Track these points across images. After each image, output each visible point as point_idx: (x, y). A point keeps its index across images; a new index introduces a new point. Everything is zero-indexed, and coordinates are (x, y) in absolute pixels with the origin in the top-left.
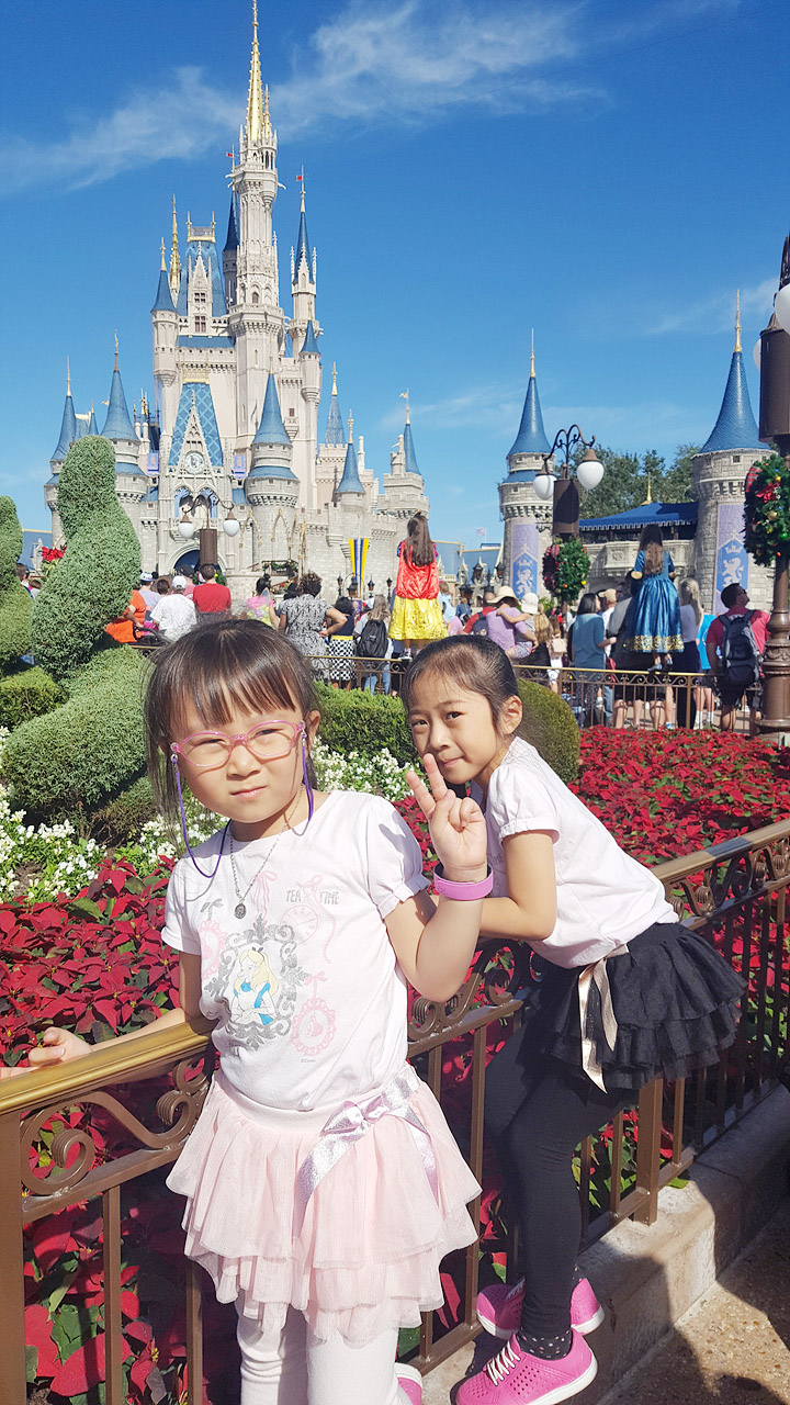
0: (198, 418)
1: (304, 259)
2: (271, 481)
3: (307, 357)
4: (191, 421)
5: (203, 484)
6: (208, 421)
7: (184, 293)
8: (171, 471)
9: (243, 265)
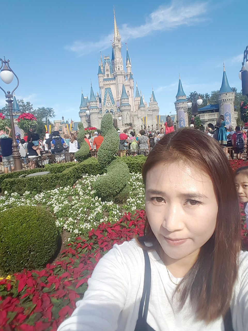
0: (109, 95)
1: (128, 60)
2: (125, 106)
3: (130, 80)
4: (107, 96)
5: (111, 108)
6: (111, 95)
7: (104, 70)
8: (104, 106)
9: (116, 63)
